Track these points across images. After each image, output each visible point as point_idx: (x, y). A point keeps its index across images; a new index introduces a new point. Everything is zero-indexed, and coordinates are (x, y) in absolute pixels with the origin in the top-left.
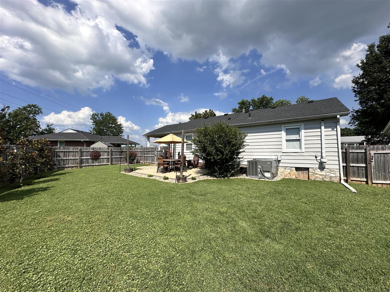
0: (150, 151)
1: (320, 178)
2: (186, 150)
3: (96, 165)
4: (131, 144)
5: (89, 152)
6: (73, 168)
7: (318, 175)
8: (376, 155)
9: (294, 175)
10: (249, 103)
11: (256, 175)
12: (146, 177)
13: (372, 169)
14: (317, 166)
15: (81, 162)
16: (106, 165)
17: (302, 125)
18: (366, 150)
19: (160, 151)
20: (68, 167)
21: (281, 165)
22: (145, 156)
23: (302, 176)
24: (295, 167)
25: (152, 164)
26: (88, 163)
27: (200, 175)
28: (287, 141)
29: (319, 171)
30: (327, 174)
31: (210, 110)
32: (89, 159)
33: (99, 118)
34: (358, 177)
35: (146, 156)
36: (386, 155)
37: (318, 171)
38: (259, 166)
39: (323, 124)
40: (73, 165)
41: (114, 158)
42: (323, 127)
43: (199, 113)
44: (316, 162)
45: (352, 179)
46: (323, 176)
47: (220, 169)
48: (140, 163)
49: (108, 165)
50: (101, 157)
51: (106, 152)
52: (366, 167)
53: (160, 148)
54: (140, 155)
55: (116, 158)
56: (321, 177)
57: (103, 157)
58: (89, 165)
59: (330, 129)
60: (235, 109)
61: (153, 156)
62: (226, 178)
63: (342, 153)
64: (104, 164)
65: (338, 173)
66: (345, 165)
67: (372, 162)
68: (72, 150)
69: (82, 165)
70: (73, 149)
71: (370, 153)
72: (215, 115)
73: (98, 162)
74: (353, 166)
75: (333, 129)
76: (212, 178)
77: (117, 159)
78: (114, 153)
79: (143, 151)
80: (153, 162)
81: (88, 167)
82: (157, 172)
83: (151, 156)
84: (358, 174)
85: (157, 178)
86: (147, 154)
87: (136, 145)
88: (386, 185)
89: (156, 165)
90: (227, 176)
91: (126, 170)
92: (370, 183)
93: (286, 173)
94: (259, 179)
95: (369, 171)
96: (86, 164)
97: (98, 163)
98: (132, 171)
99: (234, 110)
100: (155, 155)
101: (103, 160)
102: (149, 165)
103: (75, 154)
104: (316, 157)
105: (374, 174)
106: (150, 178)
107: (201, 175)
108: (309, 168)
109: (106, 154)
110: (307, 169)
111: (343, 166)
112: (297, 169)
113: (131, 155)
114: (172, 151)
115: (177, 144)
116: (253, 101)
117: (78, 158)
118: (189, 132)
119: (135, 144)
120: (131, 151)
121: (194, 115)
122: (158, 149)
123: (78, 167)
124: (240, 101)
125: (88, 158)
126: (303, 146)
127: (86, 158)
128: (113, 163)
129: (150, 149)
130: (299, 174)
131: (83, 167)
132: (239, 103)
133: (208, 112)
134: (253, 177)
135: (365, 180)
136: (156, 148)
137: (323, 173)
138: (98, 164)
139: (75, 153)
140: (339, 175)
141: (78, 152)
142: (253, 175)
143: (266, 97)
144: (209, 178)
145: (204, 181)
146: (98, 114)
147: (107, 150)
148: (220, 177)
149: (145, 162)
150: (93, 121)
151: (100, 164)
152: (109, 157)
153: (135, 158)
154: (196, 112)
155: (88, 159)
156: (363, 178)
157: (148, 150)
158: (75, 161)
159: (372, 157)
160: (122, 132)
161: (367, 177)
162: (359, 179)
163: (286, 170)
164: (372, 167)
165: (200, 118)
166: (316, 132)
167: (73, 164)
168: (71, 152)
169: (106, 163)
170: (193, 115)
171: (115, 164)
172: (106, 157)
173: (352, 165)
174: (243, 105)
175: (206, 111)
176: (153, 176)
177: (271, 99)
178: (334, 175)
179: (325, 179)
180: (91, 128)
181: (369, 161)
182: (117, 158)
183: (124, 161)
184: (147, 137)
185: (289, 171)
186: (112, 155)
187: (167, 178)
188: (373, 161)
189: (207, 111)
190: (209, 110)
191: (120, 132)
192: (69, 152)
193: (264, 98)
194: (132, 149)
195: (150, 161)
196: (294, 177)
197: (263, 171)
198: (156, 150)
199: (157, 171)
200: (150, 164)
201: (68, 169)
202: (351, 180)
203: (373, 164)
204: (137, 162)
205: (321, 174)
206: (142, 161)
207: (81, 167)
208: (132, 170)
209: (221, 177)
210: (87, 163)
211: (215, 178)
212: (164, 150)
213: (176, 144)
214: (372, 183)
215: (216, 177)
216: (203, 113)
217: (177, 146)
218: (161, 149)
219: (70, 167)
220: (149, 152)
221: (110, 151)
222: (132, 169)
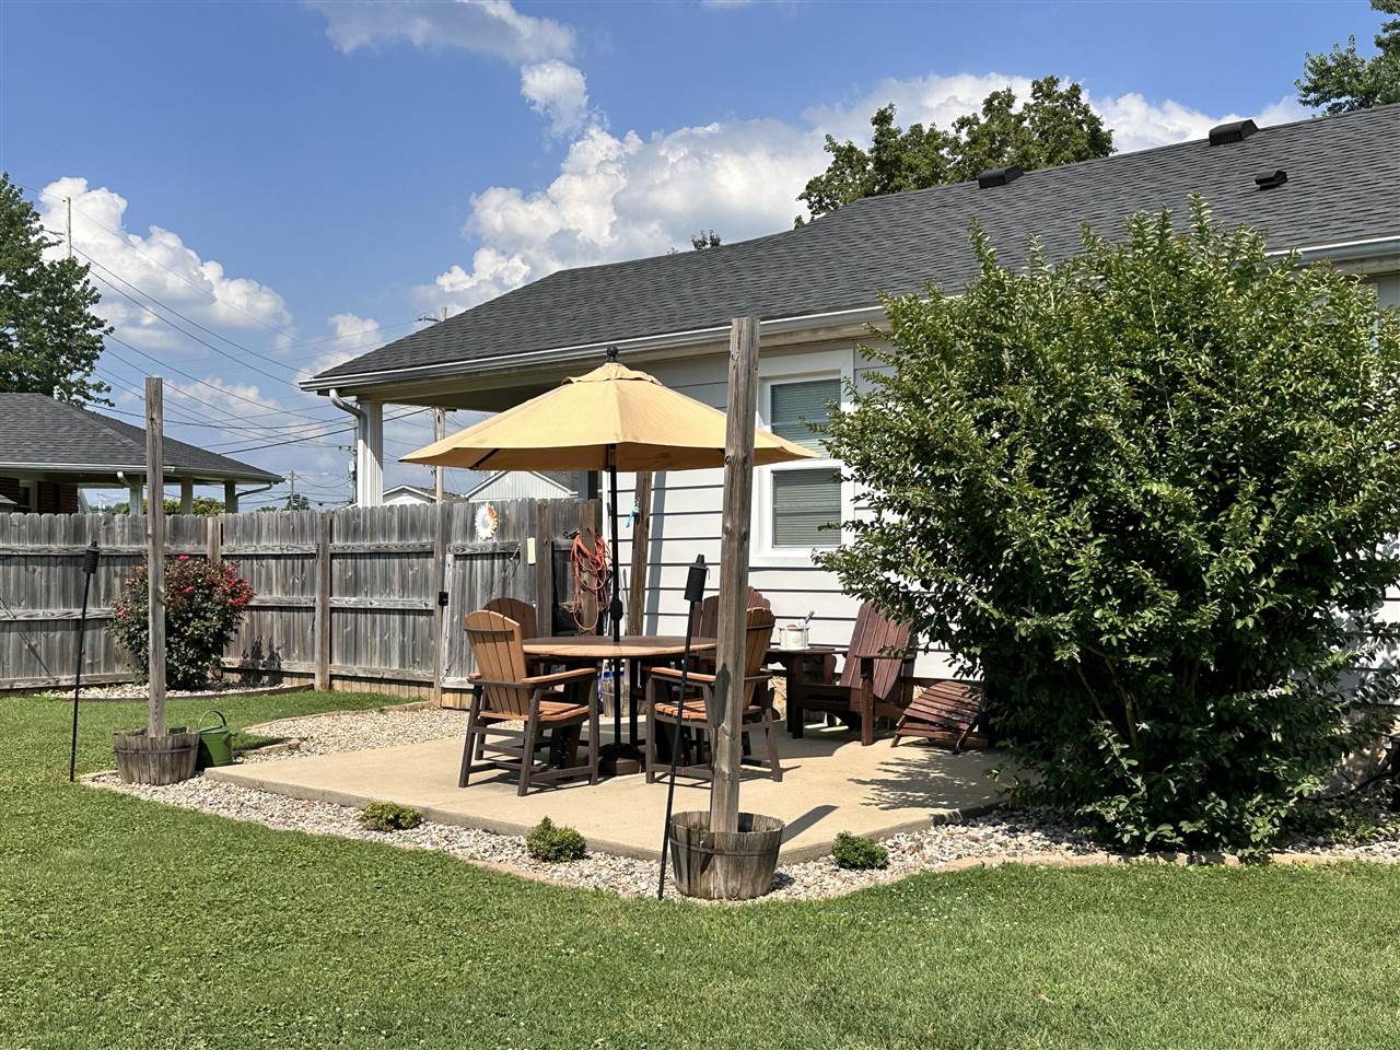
0: (389, 555)
2: (776, 542)
4: (186, 480)
12: (351, 830)
19: (492, 556)
22: (338, 600)
25: (415, 691)
27: (924, 814)
31: (1044, 89)
35: (350, 601)
43: (917, 129)
47: (1156, 754)
48: (278, 675)
53: (492, 523)
54: (286, 599)
55: (30, 625)
60: (1344, 63)
61: (416, 602)
62: (1231, 860)
72: (1099, 143)
76: (1063, 856)
77: (39, 640)
78: (6, 577)
79: (309, 547)
80: (419, 673)
82: (464, 783)
83: (395, 600)
85: (466, 846)
86: (354, 587)
87: (239, 488)
89: (448, 699)
90: (1238, 837)
91: (130, 758)
98: (203, 762)
99: (1323, 71)
100: (443, 599)
102: (380, 704)
106: (392, 839)
107: (939, 821)
113: (190, 597)
114: (626, 553)
115: (673, 478)
118: (806, 337)
119: (233, 476)
120: (188, 548)
121: (865, 146)
122: (470, 530)
128: (2, 681)
129: (386, 533)
133: (1016, 110)
136: (448, 515)
144: (1032, 850)
145: (977, 881)
148: (1158, 847)
149: (338, 666)
153: (228, 625)
154: (882, 119)
157: (366, 544)
160: (88, 353)
165: (924, 183)
170: (847, 157)
171: (24, 692)
175: (998, 105)
176: (416, 820)
182: (46, 625)
183: (111, 658)
184: (351, 400)
187: (570, 848)
189: (1009, 99)
190: (1037, 87)
191: (62, 348)
194: (199, 534)
195: (386, 658)
198: (446, 537)
199: (468, 769)
200: (386, 689)
204: (250, 674)
206: (307, 653)
208: (196, 756)
209: (1169, 850)
211: (1100, 857)
212: (531, 542)
213: (662, 480)
215: (1106, 837)
216: (963, 122)
217: (672, 502)
218: (501, 530)
220: (380, 563)
222: (202, 746)
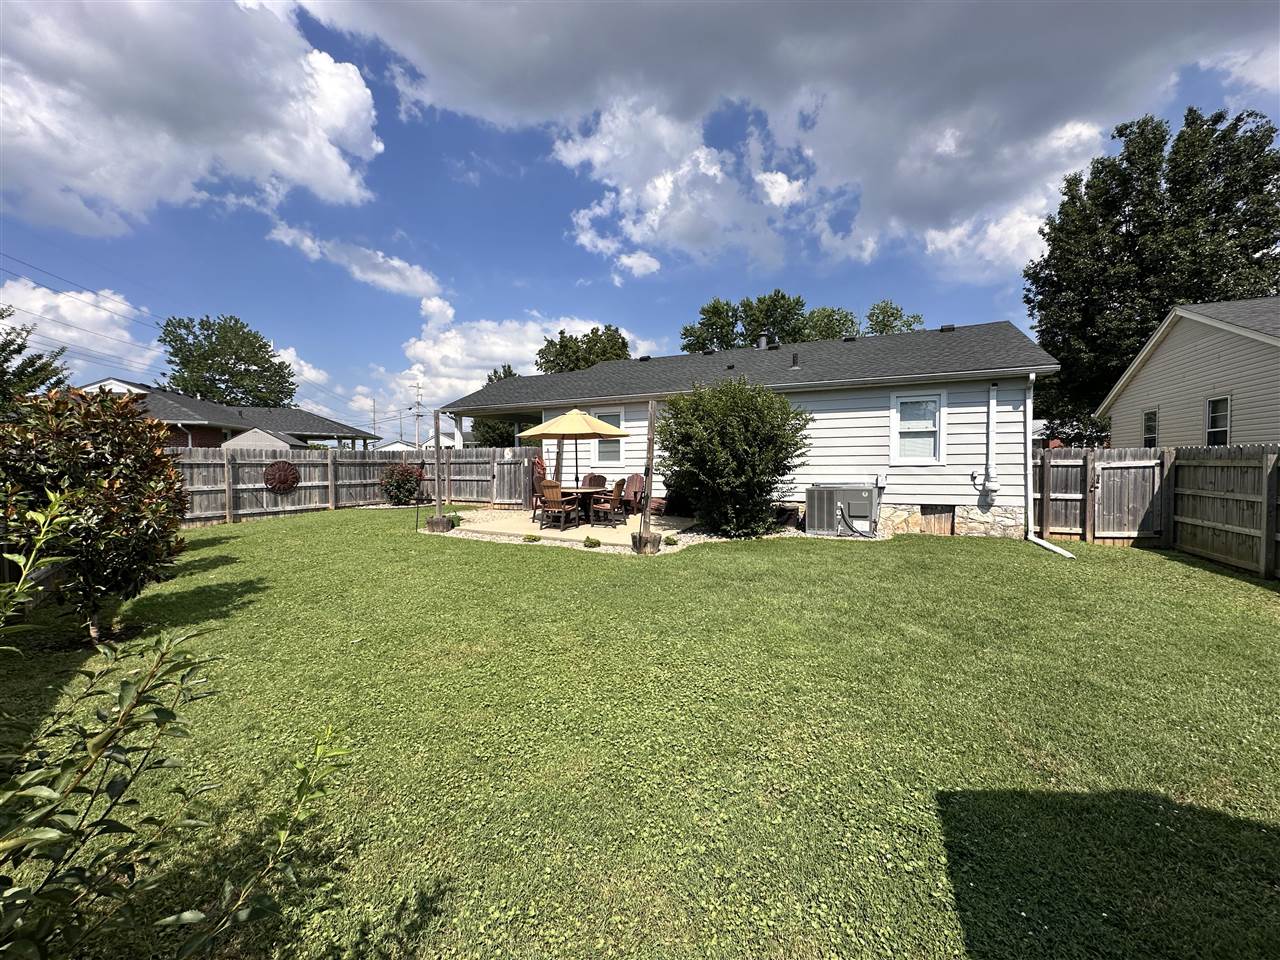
0: (472, 463)
1: (979, 531)
2: (599, 460)
3: (285, 512)
4: (353, 438)
5: (261, 465)
6: (209, 524)
7: (974, 523)
8: (1106, 471)
9: (918, 524)
10: (735, 311)
11: (831, 526)
12: (523, 542)
13: (1096, 505)
14: (975, 500)
15: (237, 500)
16: (318, 510)
17: (944, 393)
18: (1085, 459)
19: (511, 464)
20: (192, 520)
21: (885, 499)
22: (452, 477)
23: (938, 526)
24: (921, 505)
25: (482, 505)
26: (259, 503)
28: (903, 435)
29: (979, 512)
30: (998, 519)
31: (608, 328)
32: (262, 490)
33: (196, 337)
34: (1066, 524)
35: (458, 478)
36: (1125, 472)
37: (976, 513)
38: (839, 504)
39: (993, 394)
40: (209, 514)
41: (343, 486)
42: (993, 403)
43: (571, 336)
44: (971, 490)
45: (1052, 529)
46: (986, 525)
48: (430, 501)
49: (325, 509)
50: (300, 485)
51: (315, 465)
52: (1083, 501)
53: (510, 454)
55: (350, 486)
56: (982, 528)
57: (309, 484)
58: (263, 510)
59: (1010, 408)
60: (692, 328)
61: (483, 478)
62: (754, 538)
63: (1034, 466)
64: (312, 506)
65: (1023, 516)
66: (1038, 496)
67: (1097, 488)
68: (200, 460)
69: (241, 512)
70: (205, 456)
71: (1094, 468)
72: (625, 345)
73: (293, 499)
74: (1056, 500)
75: (1016, 409)
76: (714, 540)
77: (352, 490)
78: (342, 470)
80: (484, 499)
81: (258, 518)
83: (475, 477)
84: (1066, 517)
86: (459, 473)
87: (368, 441)
88: (1121, 541)
89: (496, 506)
90: (755, 533)
91: (432, 526)
92: (1089, 536)
93: (897, 521)
94: (839, 538)
95: (1089, 508)
96: (251, 507)
97: (293, 504)
98: (453, 525)
99: (686, 329)
100: (494, 477)
101: (308, 494)
102: (476, 508)
103: (212, 475)
104: (973, 478)
105: (1099, 517)
106: (535, 543)
108: (954, 506)
109: (317, 472)
110: (951, 509)
111: (1035, 500)
112: (926, 509)
116: (747, 306)
117: (224, 486)
119: (365, 437)
120: (396, 461)
121: (557, 340)
122: (503, 456)
123: (228, 520)
124: (707, 303)
125: (258, 486)
126: (944, 449)
127: (251, 486)
128: (342, 503)
129: (471, 457)
130: (928, 523)
131: (244, 520)
132: (704, 311)
133: (600, 333)
134: (824, 533)
135: (1080, 531)
136: (495, 452)
137: (988, 517)
138: (293, 508)
139: (211, 469)
140: (1023, 522)
141: (223, 465)
142: (821, 527)
143: (783, 297)
144: (703, 539)
146: (192, 320)
147: (320, 461)
149: (453, 497)
151: (298, 507)
152: (326, 483)
153: (417, 485)
154: (562, 333)
155: (257, 490)
156: (1075, 526)
157: (464, 460)
158: (216, 499)
159: (1098, 476)
160: (290, 394)
161: (1083, 525)
162: (1066, 530)
163: (899, 513)
164: (1097, 500)
166: (975, 414)
167: (207, 508)
168: (199, 466)
169: (318, 505)
170: (551, 343)
171: (349, 507)
172: (316, 483)
173: (1053, 496)
174: (714, 319)
175: (595, 331)
176: (539, 539)
177: (799, 303)
178: (1013, 523)
179: (992, 533)
180: (164, 374)
181: (1092, 487)
182: (355, 486)
183: (375, 496)
184: (454, 415)
185: (905, 515)
186: (336, 477)
187: (597, 544)
188: (1099, 485)
189: (598, 330)
190: (606, 327)
191: (282, 393)
192: (191, 466)
193: (777, 299)
194: (400, 457)
195: (472, 494)
196: (917, 531)
197: (850, 516)
198: (494, 458)
200: (471, 504)
201: (192, 526)
202: (1051, 533)
203: (1098, 492)
205: (982, 520)
206: (442, 494)
207: (237, 518)
208: (449, 524)
209: (741, 537)
210: (257, 506)
211: (724, 539)
212: (526, 460)
214: (1095, 538)
215: (726, 534)
216: (585, 336)
217: (567, 449)
218: (514, 456)
219: (199, 519)
220: (468, 466)
221: (329, 461)
222: (450, 521)
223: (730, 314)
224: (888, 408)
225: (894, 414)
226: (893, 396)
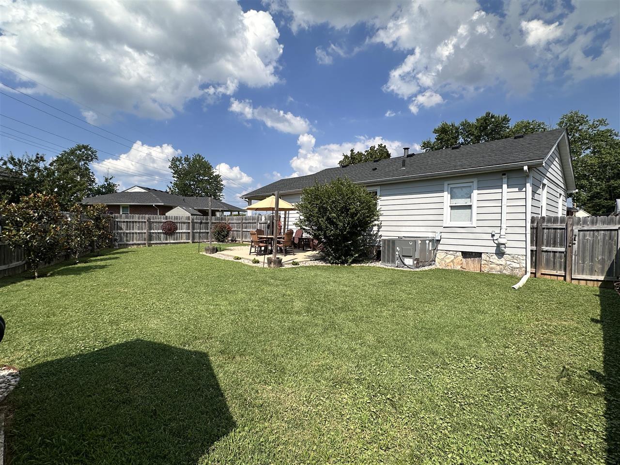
0: (251, 223)
1: (496, 270)
3: (170, 243)
4: (231, 211)
5: (161, 222)
6: (139, 246)
7: (493, 264)
8: (581, 233)
9: (458, 263)
10: (457, 129)
11: (393, 261)
12: (233, 259)
13: (573, 256)
14: (493, 250)
15: (150, 237)
16: (185, 243)
17: (475, 181)
18: (567, 224)
19: (264, 223)
20: (133, 245)
21: (440, 247)
23: (472, 266)
24: (462, 252)
26: (160, 239)
27: (309, 259)
28: (452, 207)
29: (496, 258)
30: (508, 263)
31: (380, 146)
32: (161, 233)
33: (183, 164)
34: (554, 269)
35: (245, 230)
36: (596, 233)
37: (495, 259)
38: (398, 248)
39: (505, 180)
40: (139, 242)
41: (197, 233)
42: (505, 186)
43: (358, 152)
44: (492, 243)
45: (544, 271)
46: (501, 267)
48: (236, 241)
49: (188, 243)
50: (177, 231)
51: (184, 223)
52: (565, 253)
53: (264, 219)
54: (237, 230)
55: (200, 233)
56: (498, 268)
57: (181, 231)
58: (161, 242)
59: (517, 189)
60: (428, 142)
62: (346, 265)
63: (531, 228)
64: (182, 241)
65: (524, 262)
66: (534, 248)
67: (575, 244)
68: (137, 220)
69: (152, 242)
70: (139, 218)
71: (572, 230)
72: (389, 155)
73: (174, 238)
74: (547, 251)
75: (520, 190)
76: (324, 264)
77: (201, 235)
78: (197, 226)
79: (240, 222)
81: (159, 245)
83: (251, 230)
84: (554, 263)
85: (246, 262)
86: (246, 228)
88: (592, 282)
90: (347, 262)
91: (207, 250)
92: (568, 278)
93: (448, 261)
94: (397, 268)
95: (568, 258)
96: (156, 240)
97: (174, 240)
98: (217, 251)
99: (425, 143)
101: (181, 236)
103: (141, 226)
104: (493, 236)
105: (575, 264)
106: (237, 261)
107: (311, 260)
108: (481, 253)
109: (185, 226)
110: (479, 255)
111: (532, 251)
112: (465, 255)
113: (222, 229)
115: (290, 212)
116: (465, 125)
117: (146, 231)
119: (239, 211)
120: (223, 222)
121: (349, 155)
122: (261, 220)
123: (146, 245)
124: (438, 125)
125: (159, 231)
126: (475, 217)
127: (156, 231)
128: (196, 241)
129: (250, 220)
130: (467, 264)
131: (153, 245)
132: (436, 131)
133: (375, 149)
134: (388, 265)
135: (563, 273)
136: (258, 217)
137: (502, 261)
138: (174, 242)
139: (141, 224)
140: (524, 265)
141: (145, 222)
142: (388, 261)
143: (493, 117)
144: (320, 263)
145: (310, 267)
146: (181, 158)
147: (186, 221)
148: (336, 263)
149: (244, 240)
150: (174, 170)
151: (176, 241)
152: (189, 231)
153: (228, 233)
154: (352, 151)
155: (159, 233)
156: (560, 270)
157: (247, 222)
158: (142, 236)
159: (575, 235)
160: (221, 190)
161: (565, 270)
162: (554, 272)
163: (449, 256)
164: (574, 253)
165: (359, 162)
166: (491, 194)
167: (139, 240)
168: (136, 222)
169: (185, 241)
170: (346, 157)
171: (199, 242)
172: (184, 231)
173: (545, 248)
174: (443, 135)
175: (372, 148)
176: (240, 259)
177: (506, 119)
178: (518, 266)
179: (504, 272)
180: (171, 183)
181: (570, 243)
182: (202, 233)
183: (212, 238)
184: (247, 200)
185: (452, 257)
186: (193, 228)
187: (258, 262)
188: (576, 242)
189: (374, 147)
192: (133, 222)
193: (486, 120)
194: (225, 220)
196: (458, 268)
197: (403, 256)
198: (258, 221)
199: (250, 253)
201: (133, 247)
202: (542, 274)
203: (575, 247)
204: (232, 241)
205: (498, 263)
206: (240, 238)
207: (150, 245)
209: (338, 264)
210: (159, 240)
211: (329, 265)
212: (269, 221)
213: (289, 212)
214: (572, 279)
216: (366, 151)
217: (290, 216)
218: (265, 220)
219: (136, 244)
220: (249, 224)
221: (190, 221)
222: (217, 249)
223: (454, 131)
224: (443, 191)
225: (446, 195)
226: (446, 184)
